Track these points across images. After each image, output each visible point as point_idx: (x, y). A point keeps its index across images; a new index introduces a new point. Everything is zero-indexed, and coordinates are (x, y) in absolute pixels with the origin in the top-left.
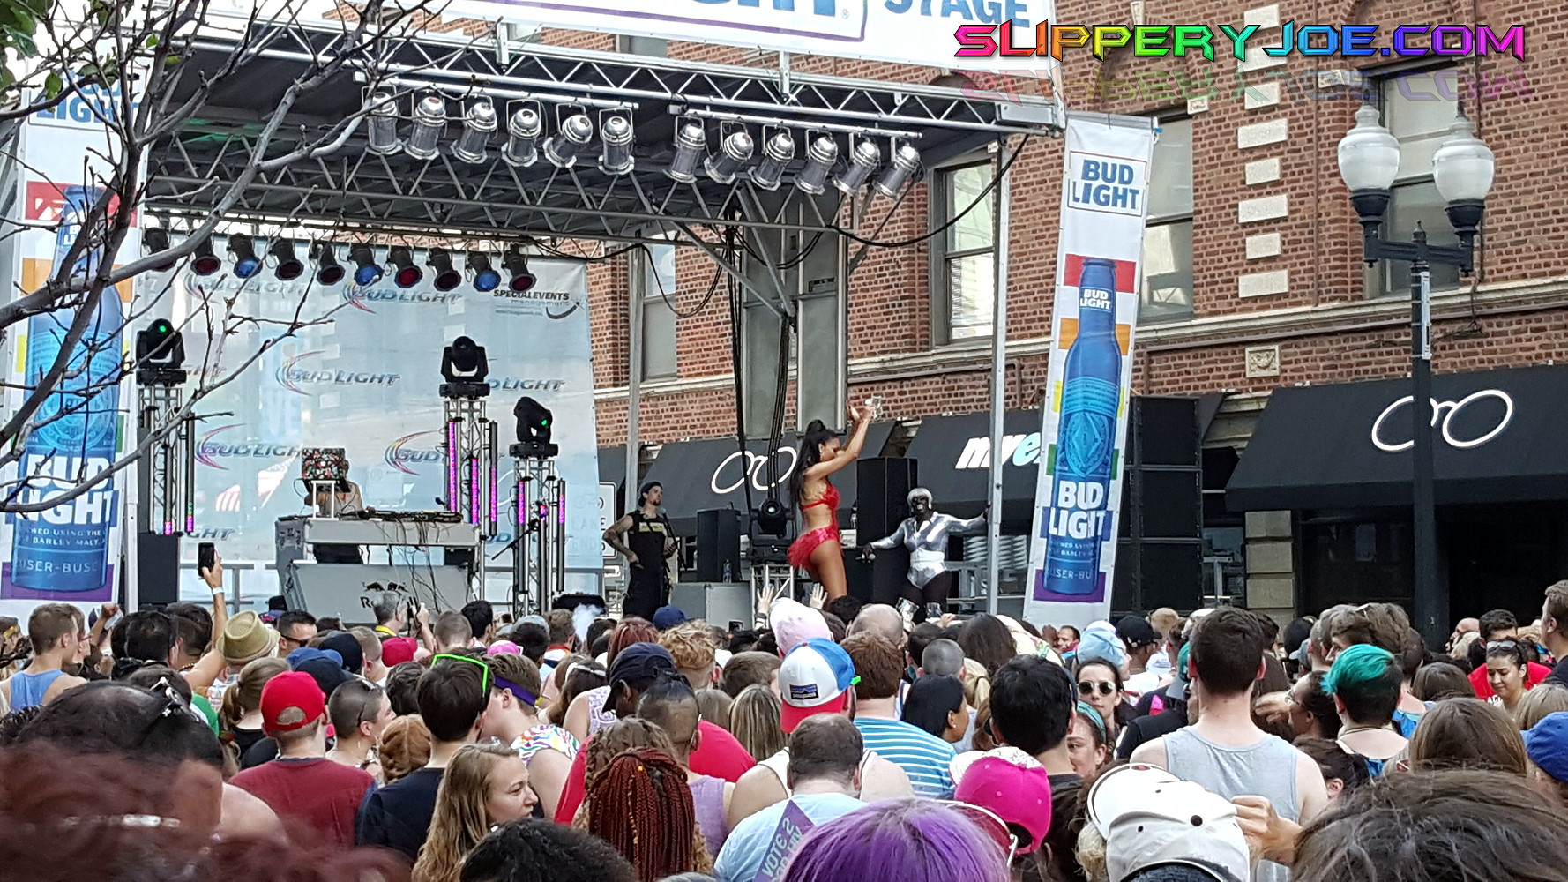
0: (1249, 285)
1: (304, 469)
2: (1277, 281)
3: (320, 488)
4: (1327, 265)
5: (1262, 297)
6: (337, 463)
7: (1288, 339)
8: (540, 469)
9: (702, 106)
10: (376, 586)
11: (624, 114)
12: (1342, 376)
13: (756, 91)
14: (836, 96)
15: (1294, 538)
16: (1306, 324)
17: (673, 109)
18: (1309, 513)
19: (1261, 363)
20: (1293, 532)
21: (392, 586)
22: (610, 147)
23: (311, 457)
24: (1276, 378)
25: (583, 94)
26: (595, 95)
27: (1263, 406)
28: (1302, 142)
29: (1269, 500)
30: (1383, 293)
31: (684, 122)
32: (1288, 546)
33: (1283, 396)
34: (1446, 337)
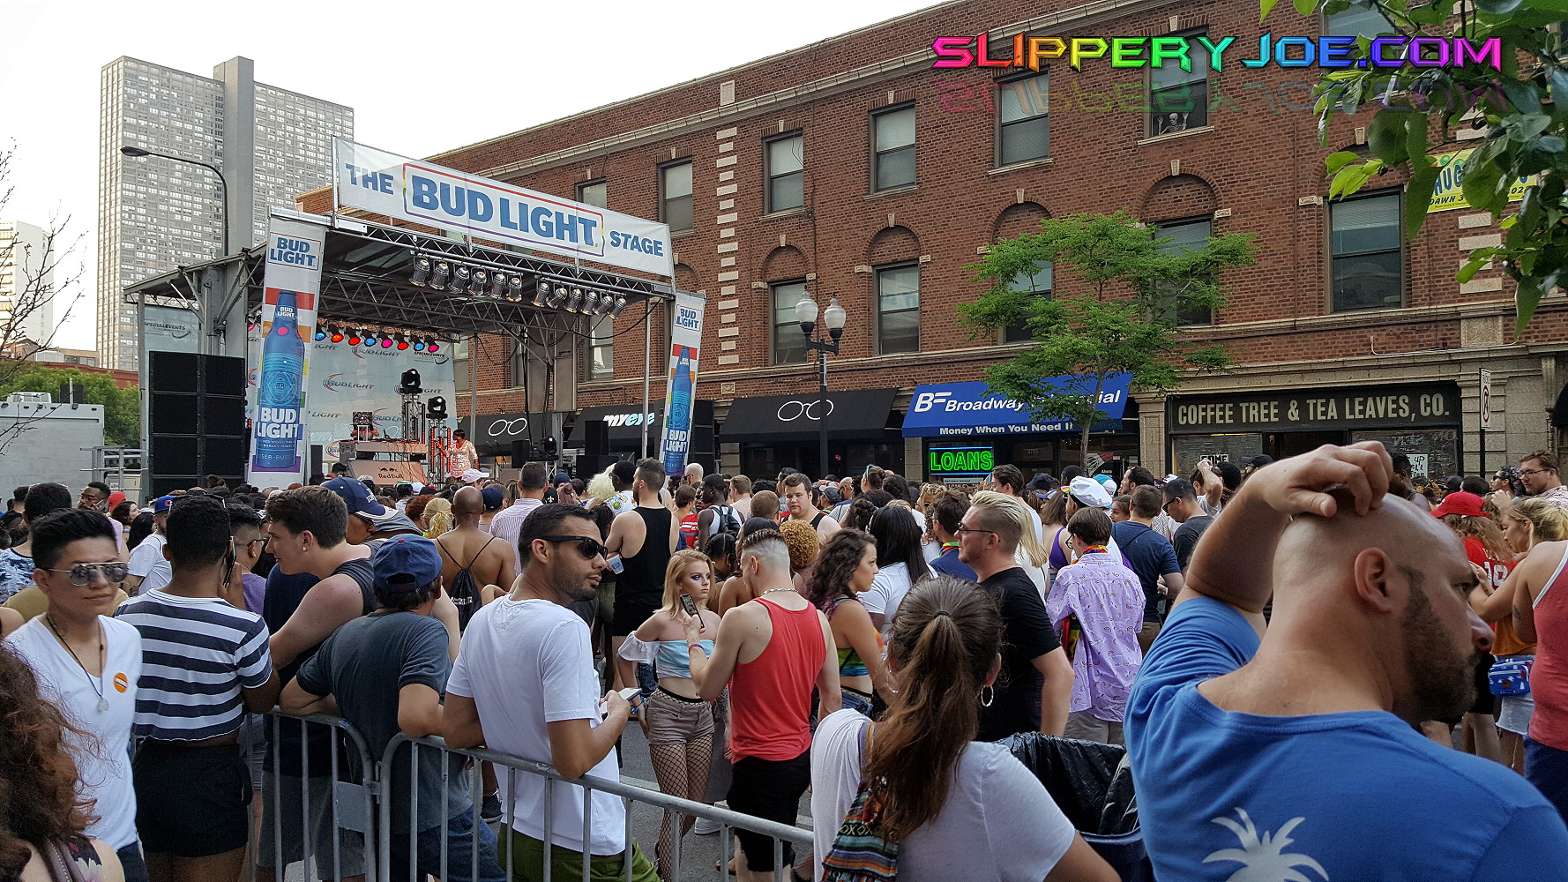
0: (722, 360)
1: (354, 420)
2: (735, 359)
3: (360, 428)
4: (755, 353)
5: (728, 365)
6: (368, 418)
7: (739, 380)
8: (439, 423)
9: (547, 276)
10: (384, 469)
11: (518, 277)
12: (760, 394)
13: (566, 272)
14: (595, 276)
15: (740, 453)
16: (746, 375)
17: (536, 277)
18: (745, 444)
19: (726, 389)
20: (740, 450)
21: (391, 469)
22: (513, 290)
23: (357, 415)
24: (733, 394)
25: (501, 267)
26: (505, 268)
27: (730, 404)
28: (745, 308)
29: (730, 439)
30: (775, 365)
31: (540, 282)
32: (738, 456)
33: (738, 401)
34: (803, 381)
